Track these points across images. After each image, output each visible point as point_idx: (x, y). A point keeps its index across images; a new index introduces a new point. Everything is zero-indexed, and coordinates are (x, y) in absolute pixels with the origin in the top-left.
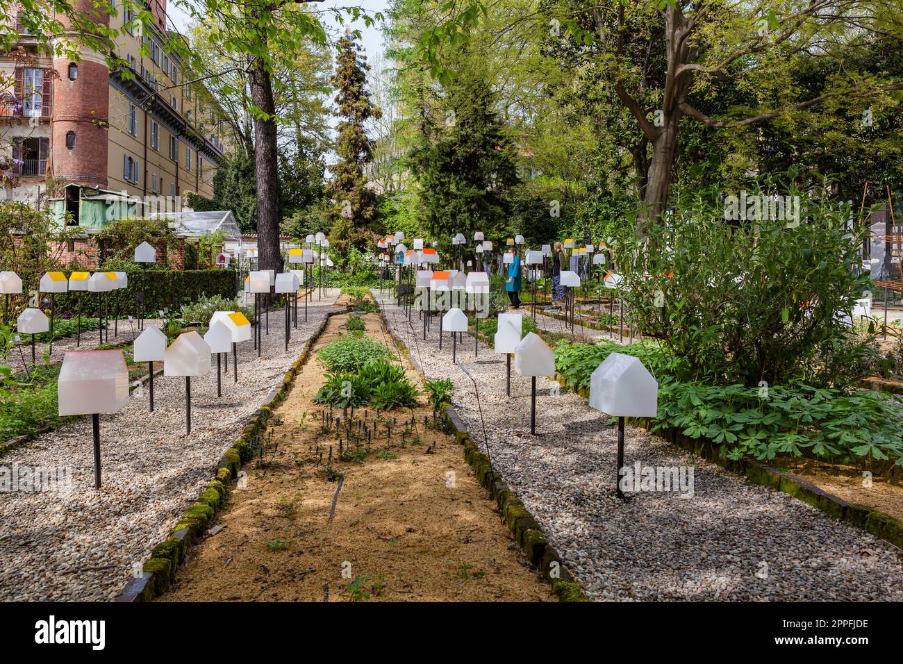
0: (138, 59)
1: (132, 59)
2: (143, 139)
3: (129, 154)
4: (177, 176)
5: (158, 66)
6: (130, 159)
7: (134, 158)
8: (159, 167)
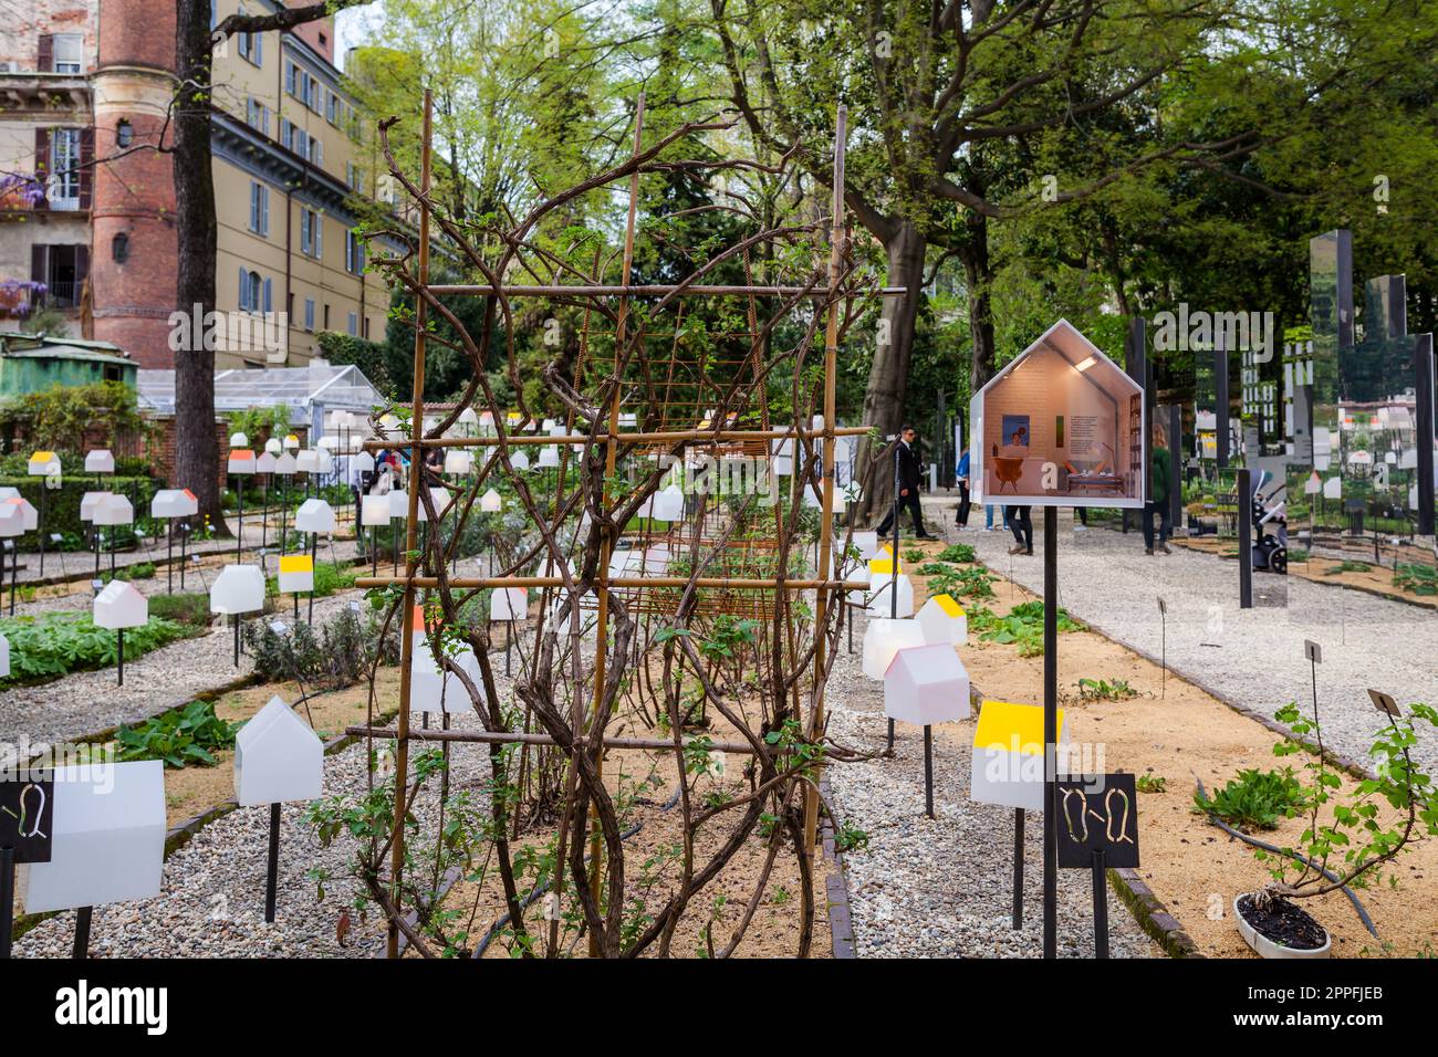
0: (271, 104)
1: (257, 105)
2: (285, 239)
3: (249, 268)
4: (362, 301)
5: (317, 115)
6: (255, 275)
7: (264, 274)
8: (322, 285)
